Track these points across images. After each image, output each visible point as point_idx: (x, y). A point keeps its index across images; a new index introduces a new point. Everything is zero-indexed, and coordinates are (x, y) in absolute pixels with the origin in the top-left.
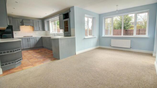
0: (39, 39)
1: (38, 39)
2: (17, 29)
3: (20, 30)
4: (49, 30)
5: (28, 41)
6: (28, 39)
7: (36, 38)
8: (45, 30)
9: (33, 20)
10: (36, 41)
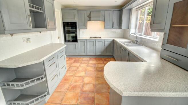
0: (109, 43)
1: (107, 44)
2: (84, 27)
3: (86, 28)
4: (128, 29)
5: (93, 45)
6: (93, 42)
7: (105, 42)
8: (121, 28)
9: (105, 11)
10: (105, 45)
